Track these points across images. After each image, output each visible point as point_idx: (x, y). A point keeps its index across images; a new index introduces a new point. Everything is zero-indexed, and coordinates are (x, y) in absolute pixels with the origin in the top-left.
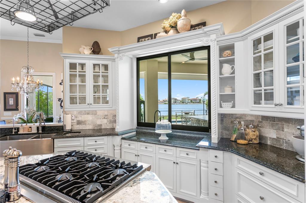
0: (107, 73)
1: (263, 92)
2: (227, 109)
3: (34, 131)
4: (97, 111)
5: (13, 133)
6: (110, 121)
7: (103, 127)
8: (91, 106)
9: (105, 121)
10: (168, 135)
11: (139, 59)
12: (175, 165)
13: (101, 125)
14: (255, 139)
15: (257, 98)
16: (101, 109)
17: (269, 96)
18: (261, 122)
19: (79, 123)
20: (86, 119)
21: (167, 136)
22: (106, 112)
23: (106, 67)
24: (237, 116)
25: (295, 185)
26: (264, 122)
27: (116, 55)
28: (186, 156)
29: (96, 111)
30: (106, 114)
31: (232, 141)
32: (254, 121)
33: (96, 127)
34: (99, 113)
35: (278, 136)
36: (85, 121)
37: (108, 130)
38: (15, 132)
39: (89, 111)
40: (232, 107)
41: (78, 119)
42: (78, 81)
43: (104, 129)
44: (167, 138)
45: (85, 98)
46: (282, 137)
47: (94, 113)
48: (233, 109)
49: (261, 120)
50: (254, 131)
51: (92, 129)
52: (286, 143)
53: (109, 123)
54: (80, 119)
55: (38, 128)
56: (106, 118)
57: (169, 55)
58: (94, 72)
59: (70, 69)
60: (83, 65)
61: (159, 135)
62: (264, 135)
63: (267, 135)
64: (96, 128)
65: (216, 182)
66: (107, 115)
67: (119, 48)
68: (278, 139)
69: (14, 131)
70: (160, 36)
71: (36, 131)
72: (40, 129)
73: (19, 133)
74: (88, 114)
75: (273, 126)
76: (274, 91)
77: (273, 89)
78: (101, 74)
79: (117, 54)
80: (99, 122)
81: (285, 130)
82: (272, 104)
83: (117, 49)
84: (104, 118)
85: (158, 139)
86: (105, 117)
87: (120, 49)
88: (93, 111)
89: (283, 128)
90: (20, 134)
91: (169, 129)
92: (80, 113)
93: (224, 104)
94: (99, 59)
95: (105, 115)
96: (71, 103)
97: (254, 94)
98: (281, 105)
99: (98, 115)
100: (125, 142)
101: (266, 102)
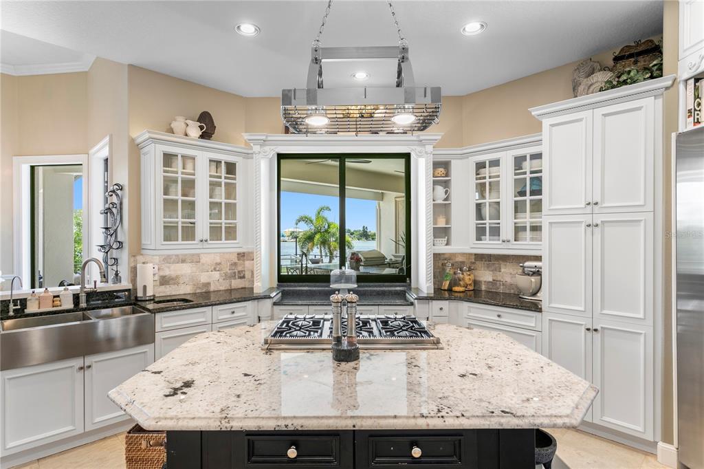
0: (235, 179)
1: (488, 226)
2: (442, 248)
3: (68, 304)
5: (11, 313)
6: (225, 274)
7: (212, 288)
8: (206, 246)
9: (216, 275)
13: (209, 284)
14: (470, 285)
15: (480, 232)
17: (496, 231)
18: (474, 263)
19: (164, 281)
20: (179, 273)
22: (218, 258)
23: (231, 168)
24: (446, 256)
25: (533, 317)
26: (477, 262)
27: (256, 148)
29: (198, 255)
30: (218, 261)
31: (445, 290)
32: (464, 262)
33: (200, 288)
34: (204, 259)
35: (495, 278)
36: (177, 277)
37: (221, 293)
38: (14, 310)
39: (186, 255)
40: (447, 245)
41: (162, 273)
42: (179, 194)
43: (214, 292)
45: (194, 227)
46: (499, 278)
47: (195, 260)
48: (447, 247)
49: (473, 261)
50: (469, 275)
51: (191, 292)
52: (503, 285)
53: (224, 279)
54: (167, 272)
55: (76, 298)
56: (217, 269)
57: (341, 157)
58: (210, 176)
59: (164, 166)
62: (478, 279)
63: (481, 279)
64: (198, 291)
66: (220, 263)
67: (267, 136)
68: (494, 282)
69: (12, 307)
71: (70, 306)
72: (83, 298)
73: (27, 311)
74: (183, 261)
75: (488, 266)
76: (501, 225)
77: (499, 224)
78: (223, 181)
79: (259, 146)
80: (204, 278)
81: (503, 270)
82: (499, 240)
83: (264, 138)
84: (215, 269)
86: (217, 267)
87: (269, 138)
88: (193, 255)
89: (500, 268)
90: (28, 315)
92: (167, 259)
93: (438, 241)
95: (217, 264)
96: (167, 238)
97: (476, 227)
98: (509, 241)
99: (203, 264)
100: (280, 310)
101: (492, 237)
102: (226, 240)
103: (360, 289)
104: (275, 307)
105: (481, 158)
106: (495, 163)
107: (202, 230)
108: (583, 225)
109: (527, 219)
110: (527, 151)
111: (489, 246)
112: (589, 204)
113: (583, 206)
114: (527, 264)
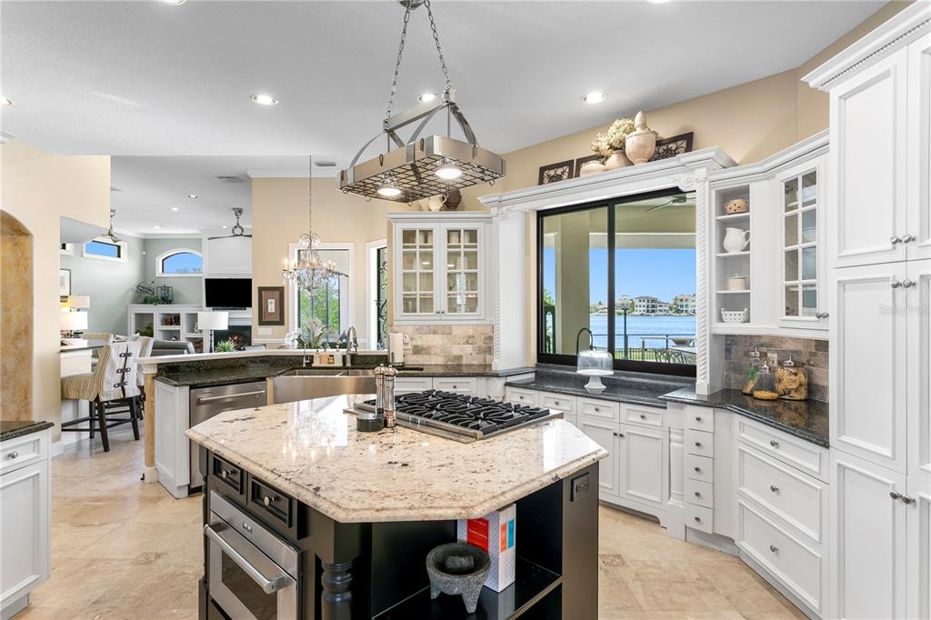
0: (476, 247)
1: (800, 290)
2: (733, 325)
3: (339, 363)
4: (454, 328)
5: (304, 365)
6: (480, 348)
7: (465, 362)
8: (443, 317)
9: (469, 348)
10: (604, 380)
11: (541, 214)
12: (617, 439)
13: (461, 357)
14: (796, 390)
16: (464, 322)
19: (417, 350)
20: (430, 343)
21: (603, 384)
22: (471, 330)
23: (473, 235)
24: (763, 340)
27: (494, 211)
28: (640, 420)
29: (450, 326)
30: (472, 334)
31: (746, 394)
32: (800, 352)
33: (451, 360)
34: (456, 331)
36: (429, 347)
37: (474, 367)
38: (306, 364)
39: (437, 326)
41: (415, 343)
42: (418, 267)
43: (467, 365)
44: (604, 387)
45: (432, 299)
47: (447, 331)
48: (747, 325)
49: (814, 351)
50: (796, 374)
53: (477, 354)
54: (419, 342)
55: (344, 357)
56: (470, 342)
57: (610, 203)
58: (449, 247)
59: (404, 242)
60: (426, 234)
61: (586, 379)
64: (449, 363)
65: (697, 469)
66: (473, 337)
67: (501, 196)
69: (305, 361)
70: (587, 172)
71: (340, 364)
72: (349, 359)
73: (313, 365)
74: (435, 333)
76: (816, 288)
77: (815, 285)
78: (462, 250)
79: (496, 208)
80: (456, 351)
82: (814, 314)
83: (497, 198)
84: (467, 342)
85: (583, 388)
86: (469, 340)
87: (503, 198)
88: (445, 326)
90: (315, 368)
91: (607, 368)
92: (420, 330)
93: (726, 315)
94: (460, 220)
95: (469, 337)
96: (406, 310)
97: (786, 292)
99: (455, 336)
100: (512, 392)
101: (806, 309)
102: (466, 311)
104: (508, 388)
105: (791, 173)
106: (810, 179)
107: (440, 301)
111: (803, 325)
112: (898, 241)
113: (891, 246)
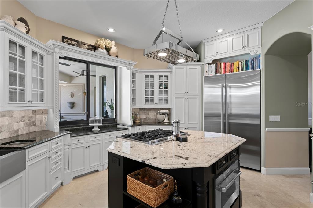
1: (149, 98)
4: (14, 112)
6: (27, 123)
7: (20, 133)
8: (31, 105)
9: (22, 124)
13: (17, 131)
15: (146, 100)
17: (152, 100)
18: (139, 112)
22: (23, 113)
26: (140, 112)
29: (12, 112)
30: (23, 115)
33: (13, 134)
34: (16, 115)
35: (147, 117)
37: (24, 135)
39: (5, 112)
40: (134, 105)
43: (21, 135)
46: (148, 117)
47: (11, 115)
48: (134, 106)
49: (139, 111)
51: (9, 137)
52: (150, 119)
53: (26, 127)
56: (23, 120)
58: (33, 61)
59: (10, 49)
63: (142, 118)
64: (13, 136)
68: (146, 118)
75: (144, 113)
76: (154, 98)
78: (38, 65)
80: (15, 128)
81: (150, 114)
82: (153, 103)
84: (21, 121)
86: (22, 119)
88: (9, 112)
89: (149, 113)
97: (145, 99)
98: (157, 104)
99: (15, 118)
102: (39, 102)
103: (103, 125)
105: (147, 74)
106: (152, 76)
108: (184, 99)
109: (163, 96)
110: (163, 74)
111: (149, 105)
112: (186, 92)
113: (184, 93)
114: (161, 111)
